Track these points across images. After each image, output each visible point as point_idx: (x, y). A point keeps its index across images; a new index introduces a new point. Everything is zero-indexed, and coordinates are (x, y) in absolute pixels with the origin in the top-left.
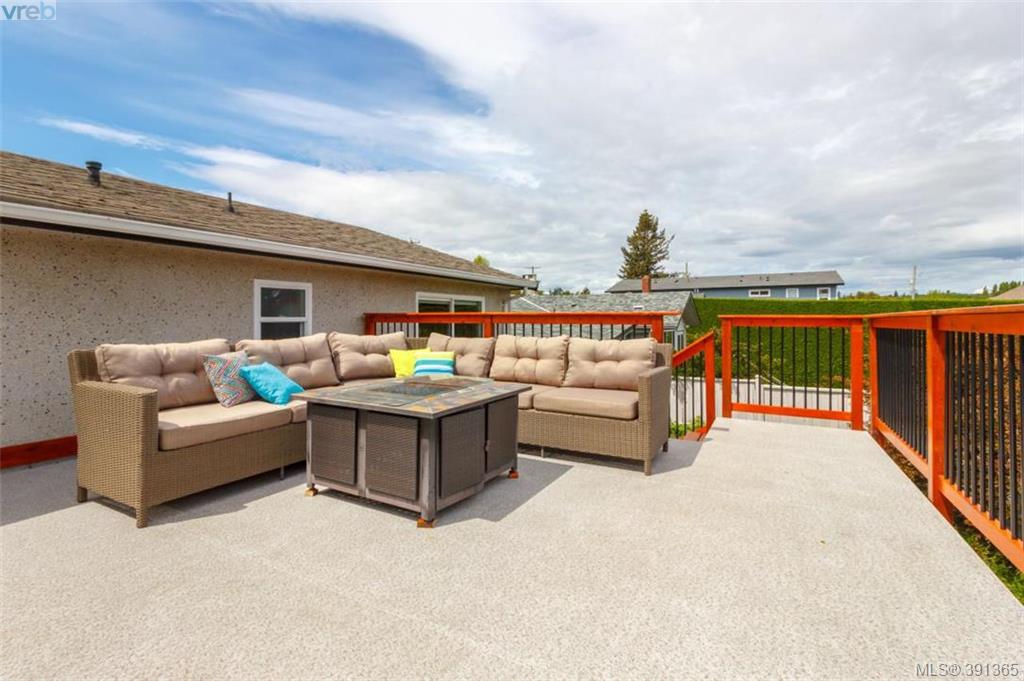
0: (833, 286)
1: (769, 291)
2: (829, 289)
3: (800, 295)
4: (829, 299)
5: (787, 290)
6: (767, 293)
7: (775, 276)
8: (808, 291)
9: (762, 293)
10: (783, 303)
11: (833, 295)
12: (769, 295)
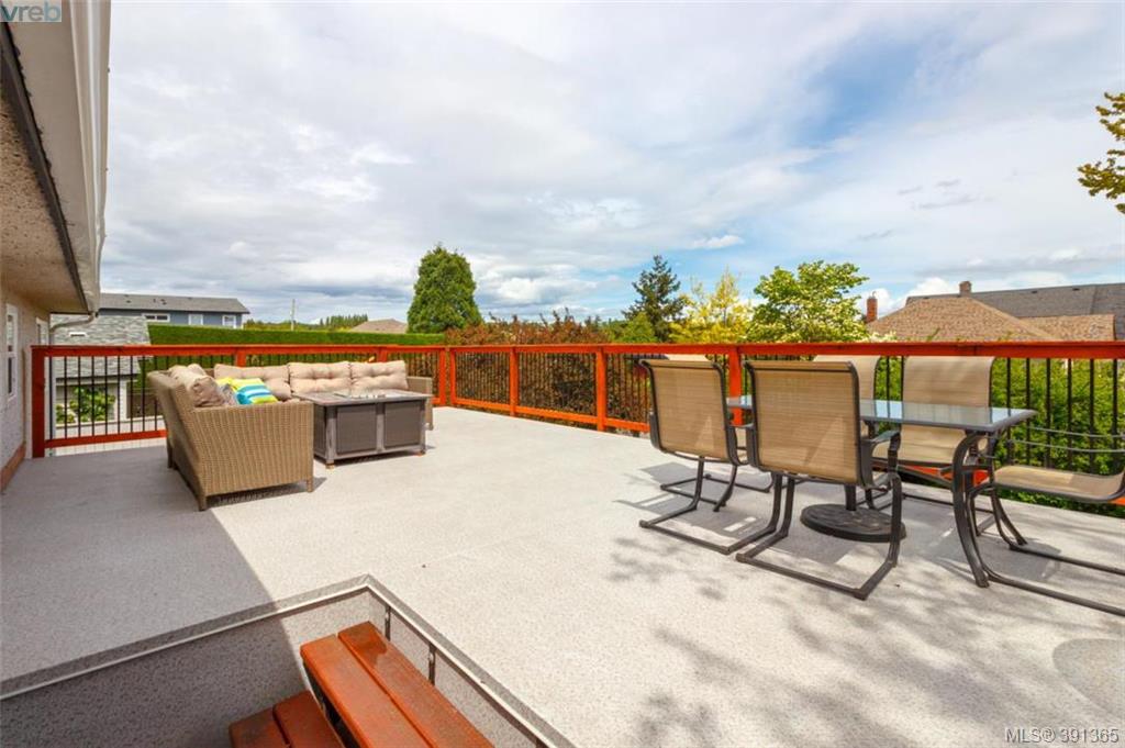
0: (239, 314)
1: (169, 316)
2: (235, 317)
3: (204, 322)
4: (235, 327)
5: (190, 317)
6: (165, 318)
7: (172, 298)
8: (212, 318)
9: (159, 318)
10: (220, 331)
11: (239, 323)
12: (168, 320)
